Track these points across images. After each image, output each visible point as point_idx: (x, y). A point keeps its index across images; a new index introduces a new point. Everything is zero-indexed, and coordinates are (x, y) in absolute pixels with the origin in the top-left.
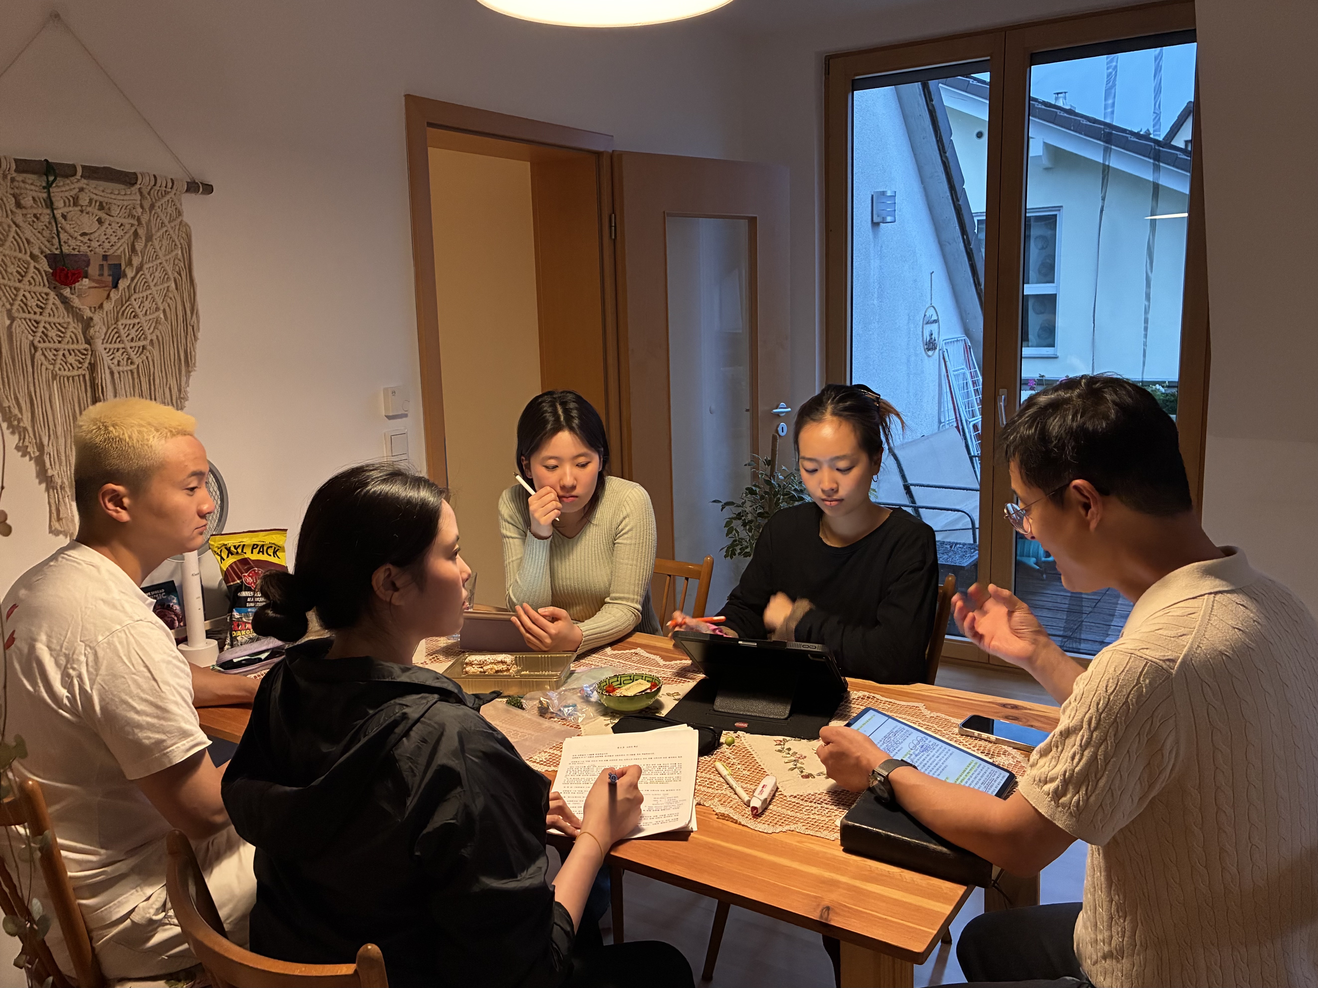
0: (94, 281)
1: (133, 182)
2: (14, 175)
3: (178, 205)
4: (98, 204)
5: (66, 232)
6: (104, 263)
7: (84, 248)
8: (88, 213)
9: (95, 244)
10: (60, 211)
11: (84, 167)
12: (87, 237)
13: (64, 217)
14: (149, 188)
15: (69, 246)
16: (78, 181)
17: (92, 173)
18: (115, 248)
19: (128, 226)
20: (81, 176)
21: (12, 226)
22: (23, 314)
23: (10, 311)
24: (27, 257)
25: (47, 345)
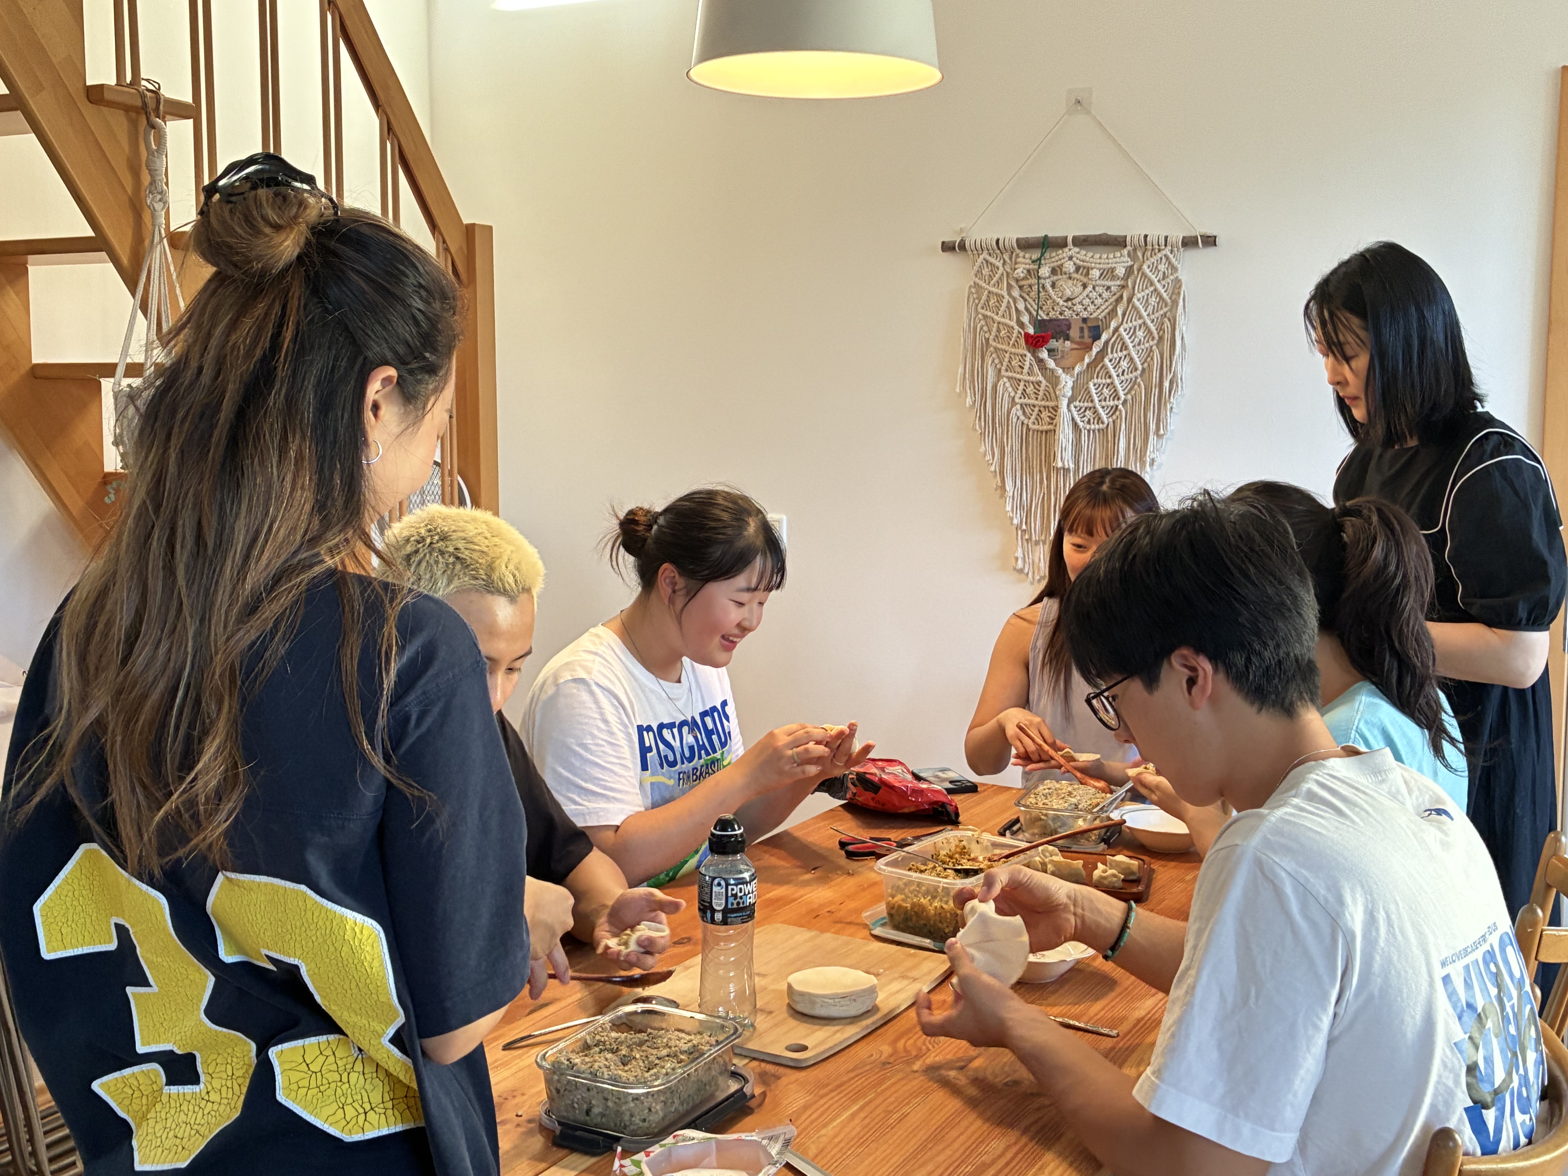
1: (1122, 245)
2: (1018, 252)
3: (1174, 262)
4: (1085, 270)
5: (1052, 299)
8: (1073, 280)
10: (1049, 280)
11: (1074, 238)
12: (1071, 303)
13: (1053, 285)
15: (1055, 312)
16: (1070, 250)
19: (1116, 288)
20: (1072, 246)
21: (1007, 297)
22: (1009, 374)
23: (1000, 370)
24: (1013, 323)
25: (1027, 401)
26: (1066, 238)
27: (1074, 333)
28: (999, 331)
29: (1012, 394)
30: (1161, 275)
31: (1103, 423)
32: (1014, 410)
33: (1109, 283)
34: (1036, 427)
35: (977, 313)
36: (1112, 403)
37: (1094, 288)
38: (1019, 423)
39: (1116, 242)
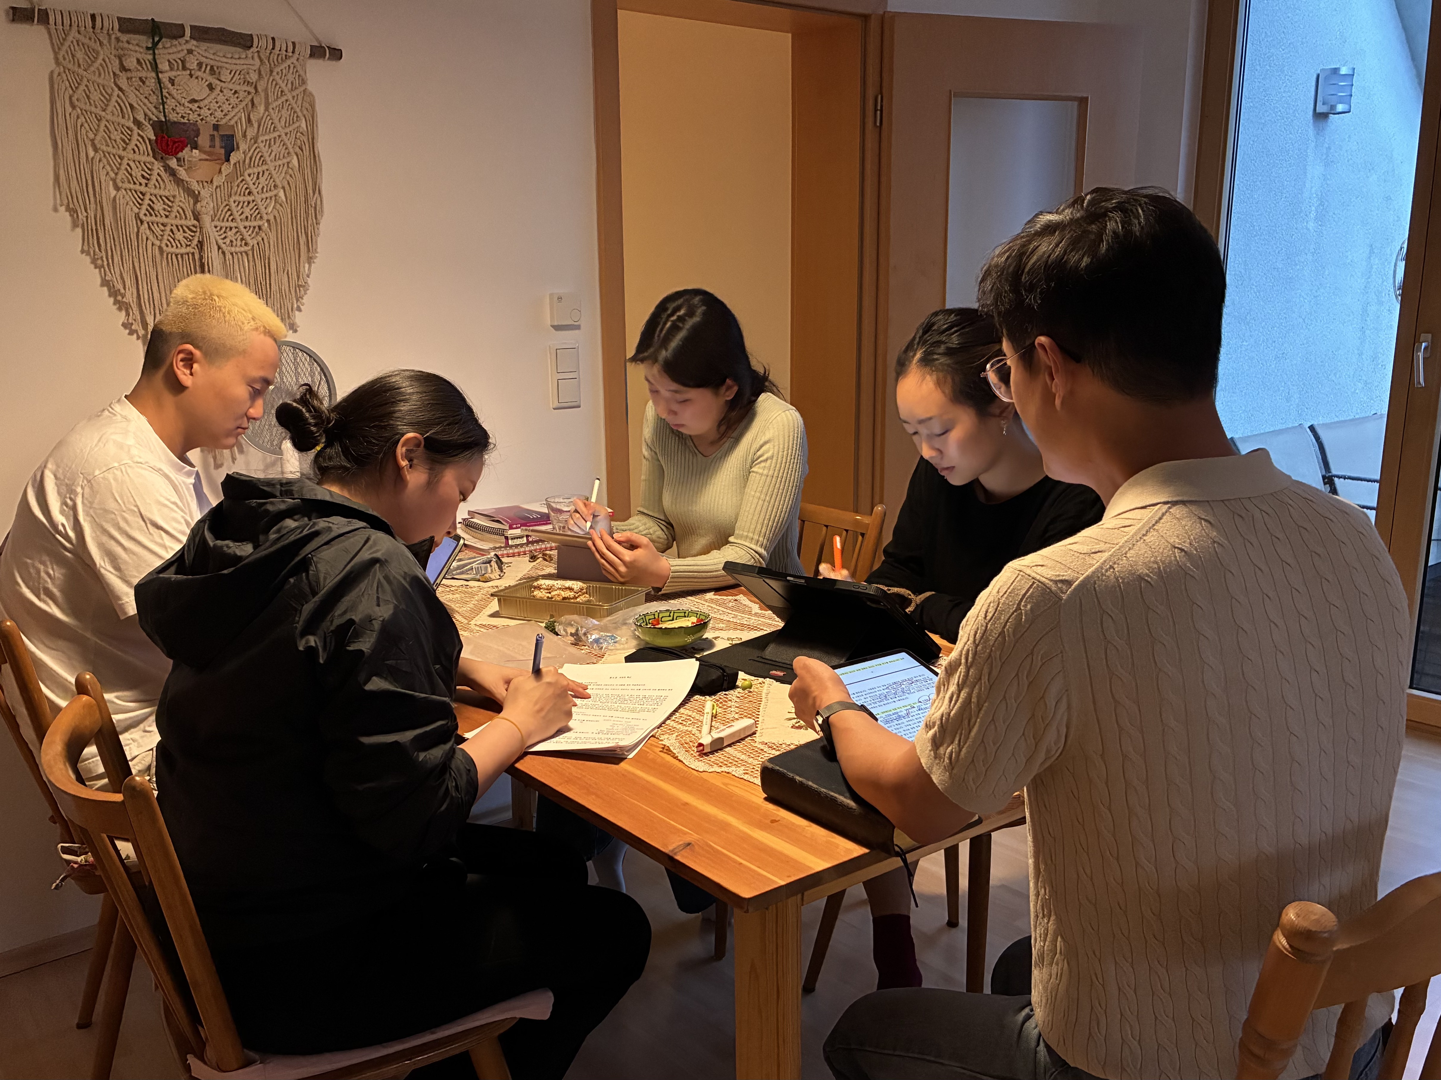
0: (205, 152)
1: (249, 44)
2: (119, 34)
3: (302, 73)
4: (209, 68)
5: (173, 98)
6: (215, 133)
7: (193, 117)
8: (197, 78)
9: (205, 112)
10: (167, 75)
11: (192, 27)
12: (196, 105)
13: (172, 82)
14: (268, 52)
15: (178, 114)
16: (187, 42)
17: (202, 34)
18: (228, 118)
19: (242, 95)
20: (191, 37)
21: (114, 89)
22: (129, 184)
24: (129, 124)
25: (154, 218)
26: (182, 26)
27: (203, 140)
28: (108, 131)
29: (136, 210)
30: (291, 86)
31: (246, 244)
32: (142, 228)
33: (238, 88)
34: (170, 249)
35: (73, 106)
36: (256, 224)
37: (221, 91)
38: (149, 243)
39: (244, 41)
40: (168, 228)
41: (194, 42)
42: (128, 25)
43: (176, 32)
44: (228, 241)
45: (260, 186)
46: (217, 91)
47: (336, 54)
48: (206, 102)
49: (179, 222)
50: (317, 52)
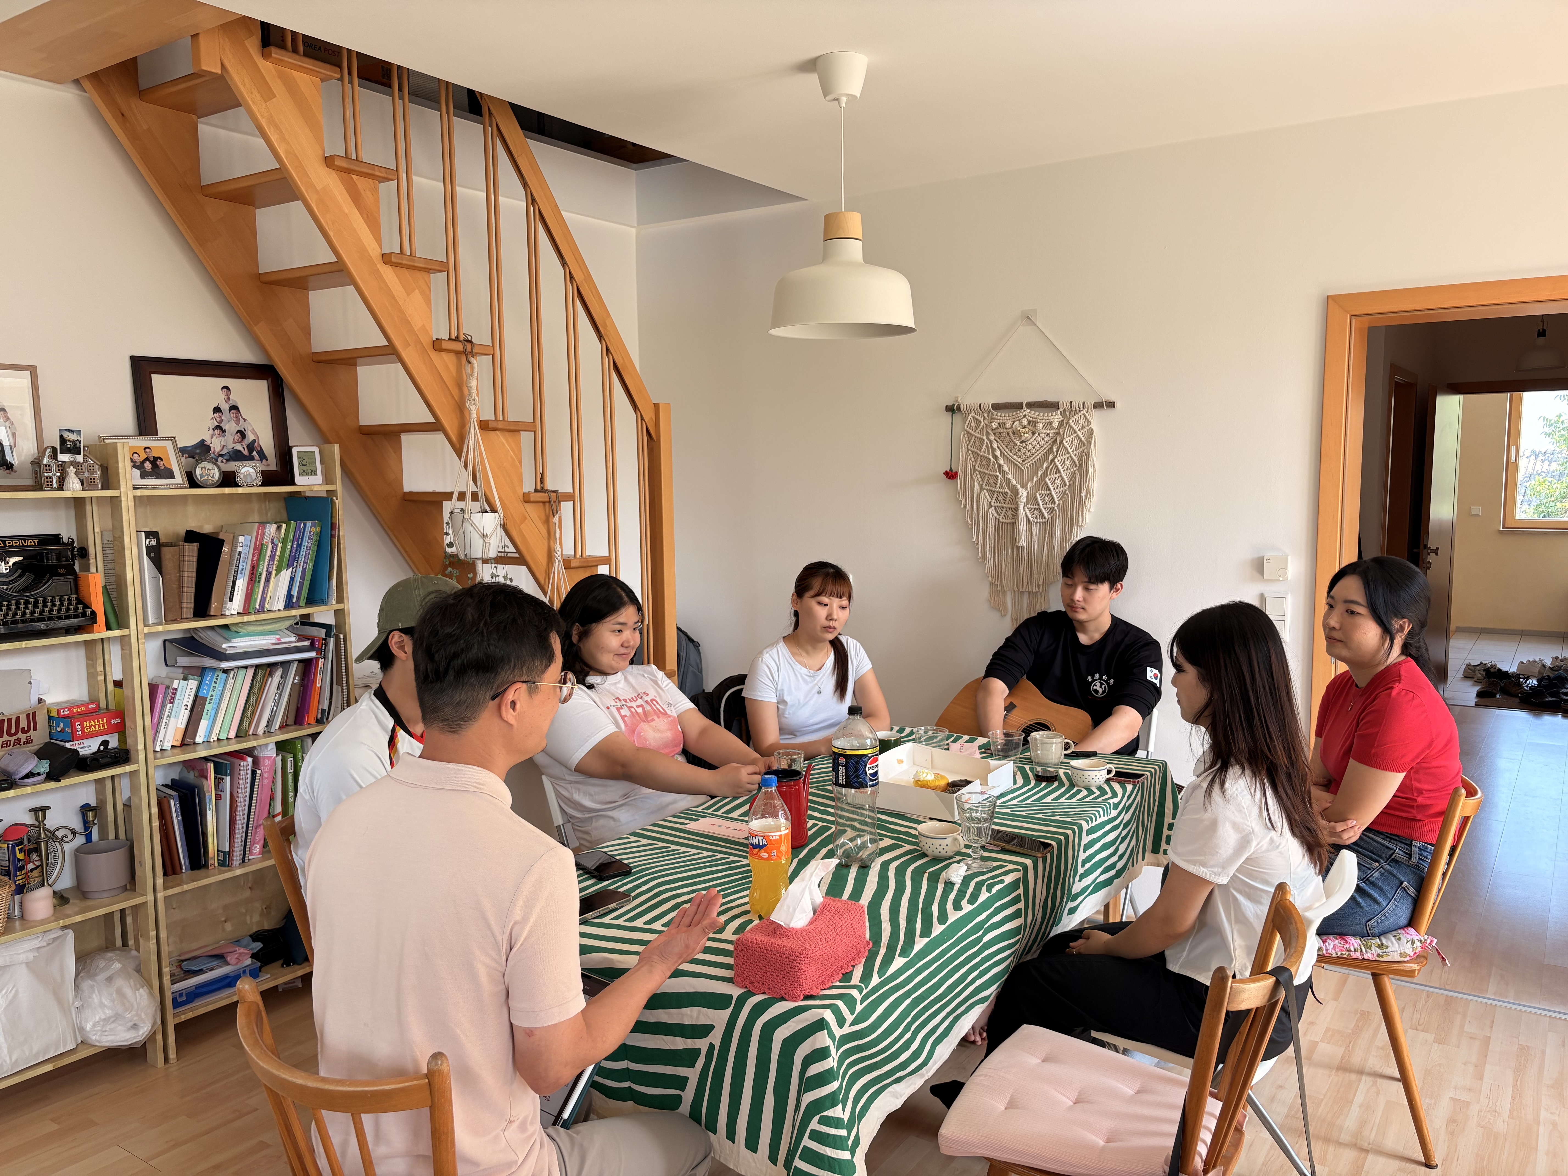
1: (1057, 407)
2: (992, 412)
3: (1088, 419)
4: (1034, 423)
5: (1013, 441)
7: (1023, 450)
9: (1030, 447)
10: (1011, 430)
11: (1027, 403)
13: (1013, 433)
14: (1069, 409)
16: (1023, 411)
17: (1032, 405)
18: (1043, 449)
19: (1052, 435)
20: (1026, 408)
21: (986, 440)
22: (987, 487)
23: (982, 485)
24: (990, 457)
25: (998, 504)
26: (1021, 404)
28: (981, 461)
29: (990, 500)
30: (1080, 427)
31: (1045, 518)
32: (990, 510)
33: (1048, 432)
34: (1004, 521)
35: (968, 450)
36: (1050, 506)
37: (1039, 434)
38: (993, 518)
39: (1053, 406)
40: (1005, 509)
41: (1029, 411)
42: (997, 407)
43: (1018, 406)
44: (1034, 516)
45: (1056, 486)
46: (1037, 435)
47: (1111, 405)
48: (1029, 442)
49: (1009, 506)
50: (1098, 405)
